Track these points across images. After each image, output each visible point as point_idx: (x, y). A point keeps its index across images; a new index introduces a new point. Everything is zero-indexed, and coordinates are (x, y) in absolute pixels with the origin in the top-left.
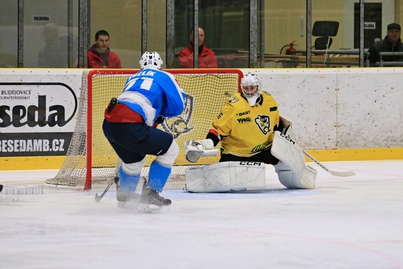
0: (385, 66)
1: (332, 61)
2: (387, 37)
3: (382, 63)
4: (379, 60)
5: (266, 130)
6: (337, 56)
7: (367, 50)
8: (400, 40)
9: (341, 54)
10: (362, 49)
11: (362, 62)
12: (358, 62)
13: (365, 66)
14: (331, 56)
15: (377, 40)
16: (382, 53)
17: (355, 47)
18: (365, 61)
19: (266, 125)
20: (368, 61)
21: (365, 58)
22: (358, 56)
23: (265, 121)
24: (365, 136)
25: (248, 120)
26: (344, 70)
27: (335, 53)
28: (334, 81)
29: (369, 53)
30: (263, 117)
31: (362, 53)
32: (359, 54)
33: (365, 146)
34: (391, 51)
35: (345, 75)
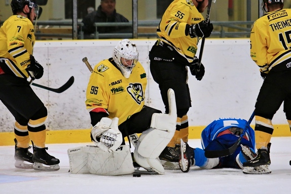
0: (101, 38)
1: (42, 33)
2: (100, 7)
3: (98, 34)
4: (93, 32)
5: (140, 99)
6: (47, 27)
7: (80, 21)
8: (115, 10)
9: (51, 24)
10: (75, 20)
11: (75, 34)
12: (71, 34)
13: (79, 38)
14: (40, 27)
15: (90, 10)
16: (98, 24)
17: (67, 17)
18: (78, 33)
19: (139, 93)
20: (82, 33)
21: (79, 30)
22: (71, 27)
23: (138, 90)
24: (80, 116)
25: (121, 89)
26: (55, 43)
27: (45, 24)
28: (44, 55)
29: (82, 24)
30: (135, 85)
31: (75, 24)
32: (72, 25)
33: (80, 126)
34: (105, 22)
35: (57, 48)
